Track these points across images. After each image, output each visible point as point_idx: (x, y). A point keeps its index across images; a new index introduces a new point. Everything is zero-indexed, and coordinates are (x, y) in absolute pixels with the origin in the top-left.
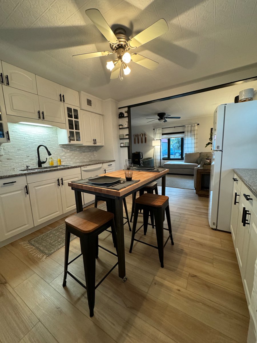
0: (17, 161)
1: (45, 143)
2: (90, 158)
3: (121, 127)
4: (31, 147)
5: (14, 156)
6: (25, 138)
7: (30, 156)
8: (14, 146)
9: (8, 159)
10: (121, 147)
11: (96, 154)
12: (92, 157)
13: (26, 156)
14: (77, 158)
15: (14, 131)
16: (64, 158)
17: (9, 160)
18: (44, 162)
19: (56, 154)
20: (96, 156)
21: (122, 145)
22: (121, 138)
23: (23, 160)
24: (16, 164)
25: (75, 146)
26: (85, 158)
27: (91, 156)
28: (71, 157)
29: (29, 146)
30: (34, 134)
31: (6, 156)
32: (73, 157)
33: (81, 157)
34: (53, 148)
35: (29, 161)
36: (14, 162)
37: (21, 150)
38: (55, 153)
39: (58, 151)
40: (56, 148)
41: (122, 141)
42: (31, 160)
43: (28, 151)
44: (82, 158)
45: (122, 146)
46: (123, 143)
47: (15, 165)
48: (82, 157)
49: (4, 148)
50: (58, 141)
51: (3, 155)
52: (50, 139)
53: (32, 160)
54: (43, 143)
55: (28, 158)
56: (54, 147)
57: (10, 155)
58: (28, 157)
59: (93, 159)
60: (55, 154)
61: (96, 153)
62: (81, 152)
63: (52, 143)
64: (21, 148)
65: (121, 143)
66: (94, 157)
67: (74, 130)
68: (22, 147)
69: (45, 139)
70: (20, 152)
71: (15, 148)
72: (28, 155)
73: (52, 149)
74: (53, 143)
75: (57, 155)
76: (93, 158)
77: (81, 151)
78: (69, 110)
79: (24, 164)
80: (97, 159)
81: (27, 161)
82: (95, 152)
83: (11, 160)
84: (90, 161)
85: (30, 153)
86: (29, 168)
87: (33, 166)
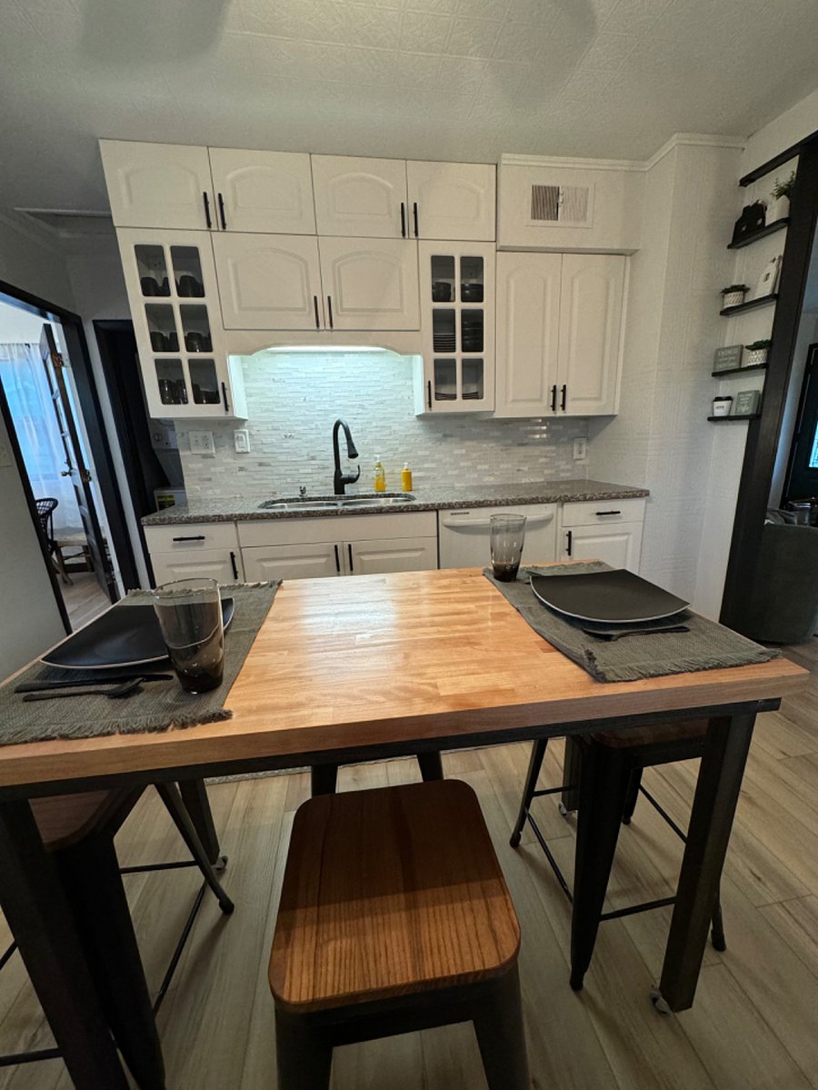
0: (282, 472)
1: (366, 412)
2: (546, 472)
3: (732, 300)
4: (320, 427)
5: (274, 455)
6: (305, 400)
7: (318, 458)
8: (275, 425)
9: (261, 464)
10: (713, 419)
11: (583, 455)
12: (562, 467)
13: (306, 458)
14: (486, 467)
15: (276, 378)
16: (433, 465)
17: (262, 468)
18: (352, 480)
19: (402, 453)
20: (581, 461)
21: (721, 409)
22: (721, 367)
23: (297, 467)
24: (280, 479)
25: (481, 421)
26: (526, 469)
27: (557, 464)
28: (462, 464)
29: (316, 425)
30: (332, 385)
31: (255, 454)
32: (469, 464)
33: (502, 466)
34: (393, 428)
35: (315, 471)
36: (276, 472)
37: (293, 438)
38: (397, 449)
39: (413, 440)
40: (402, 428)
41: (725, 387)
42: (320, 471)
43: (311, 441)
44: (507, 469)
45: (719, 413)
46: (729, 398)
47: (277, 482)
48: (509, 466)
49: (253, 433)
50: (412, 404)
51: (247, 453)
52: (384, 398)
53: (324, 468)
54: (361, 411)
55: (313, 462)
56: (396, 427)
57: (265, 453)
58: (313, 458)
59: (569, 474)
60: (400, 450)
61: (584, 448)
62: (506, 445)
63: (390, 410)
64: (295, 431)
65: (718, 399)
66: (569, 467)
67: (459, 355)
68: (295, 428)
69: (368, 398)
70: (292, 443)
71: (278, 432)
72: (311, 454)
73: (388, 432)
74: (394, 410)
75: (405, 455)
76: (563, 471)
77: (510, 442)
78: (441, 265)
79: (302, 480)
80: (587, 478)
81: (310, 471)
82: (580, 445)
83: (267, 468)
84: (550, 484)
85: (318, 448)
86: (308, 494)
87: (324, 488)
